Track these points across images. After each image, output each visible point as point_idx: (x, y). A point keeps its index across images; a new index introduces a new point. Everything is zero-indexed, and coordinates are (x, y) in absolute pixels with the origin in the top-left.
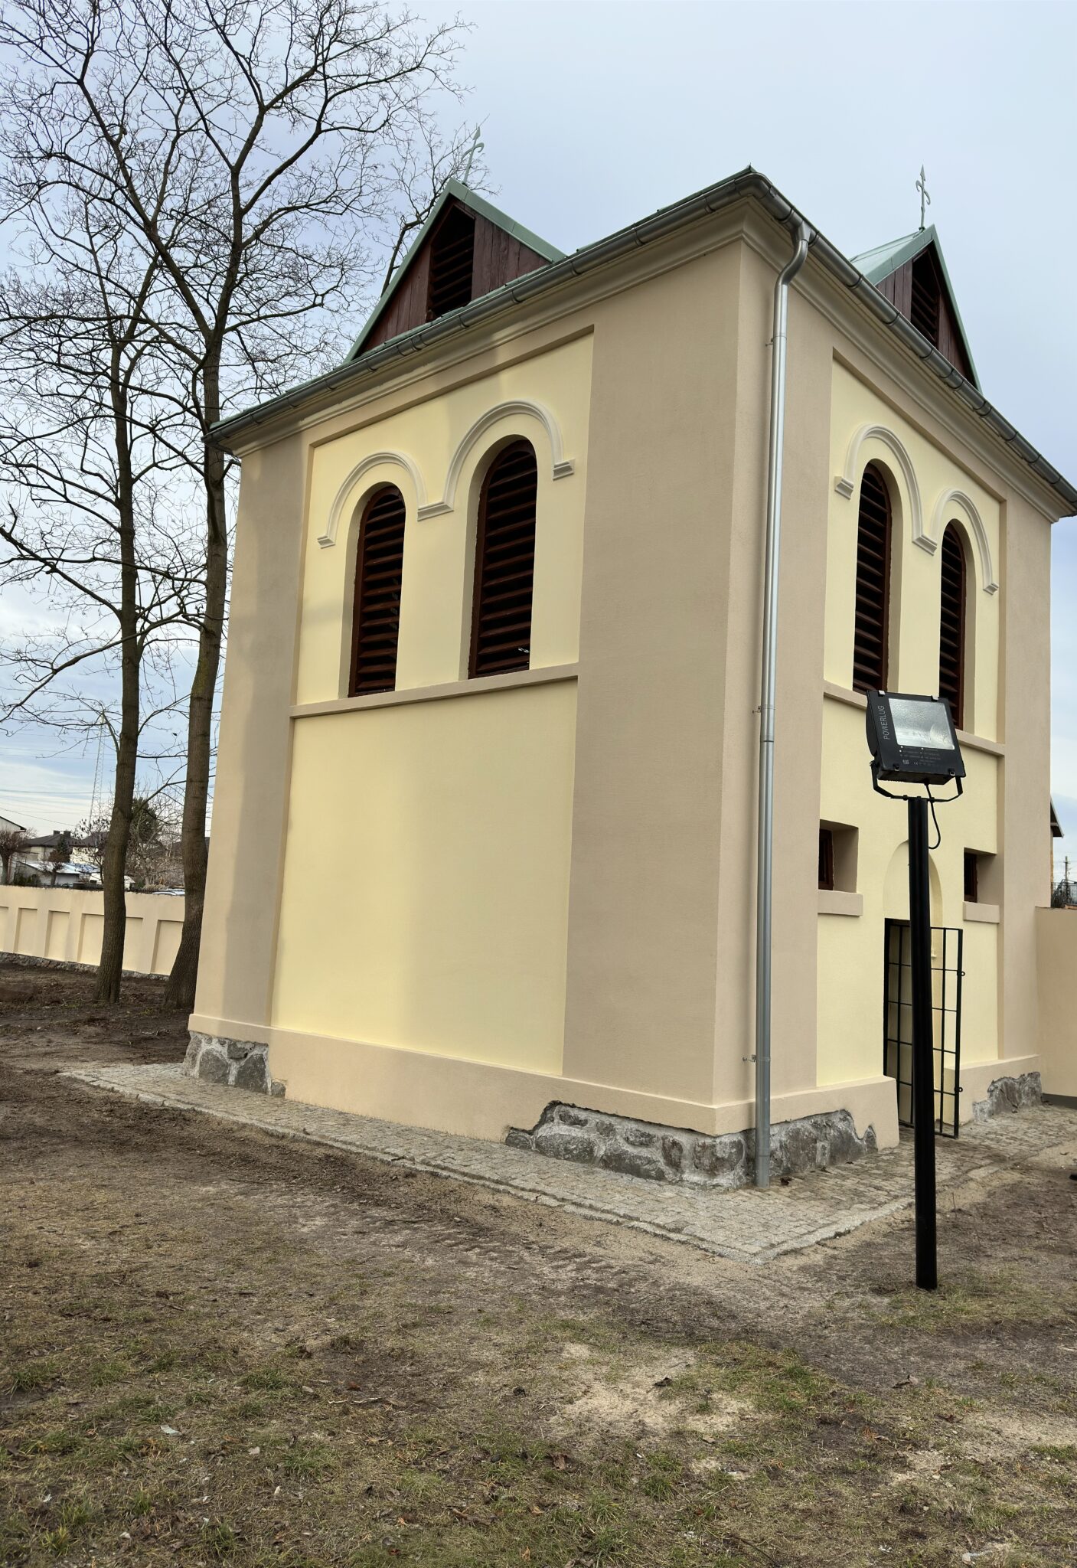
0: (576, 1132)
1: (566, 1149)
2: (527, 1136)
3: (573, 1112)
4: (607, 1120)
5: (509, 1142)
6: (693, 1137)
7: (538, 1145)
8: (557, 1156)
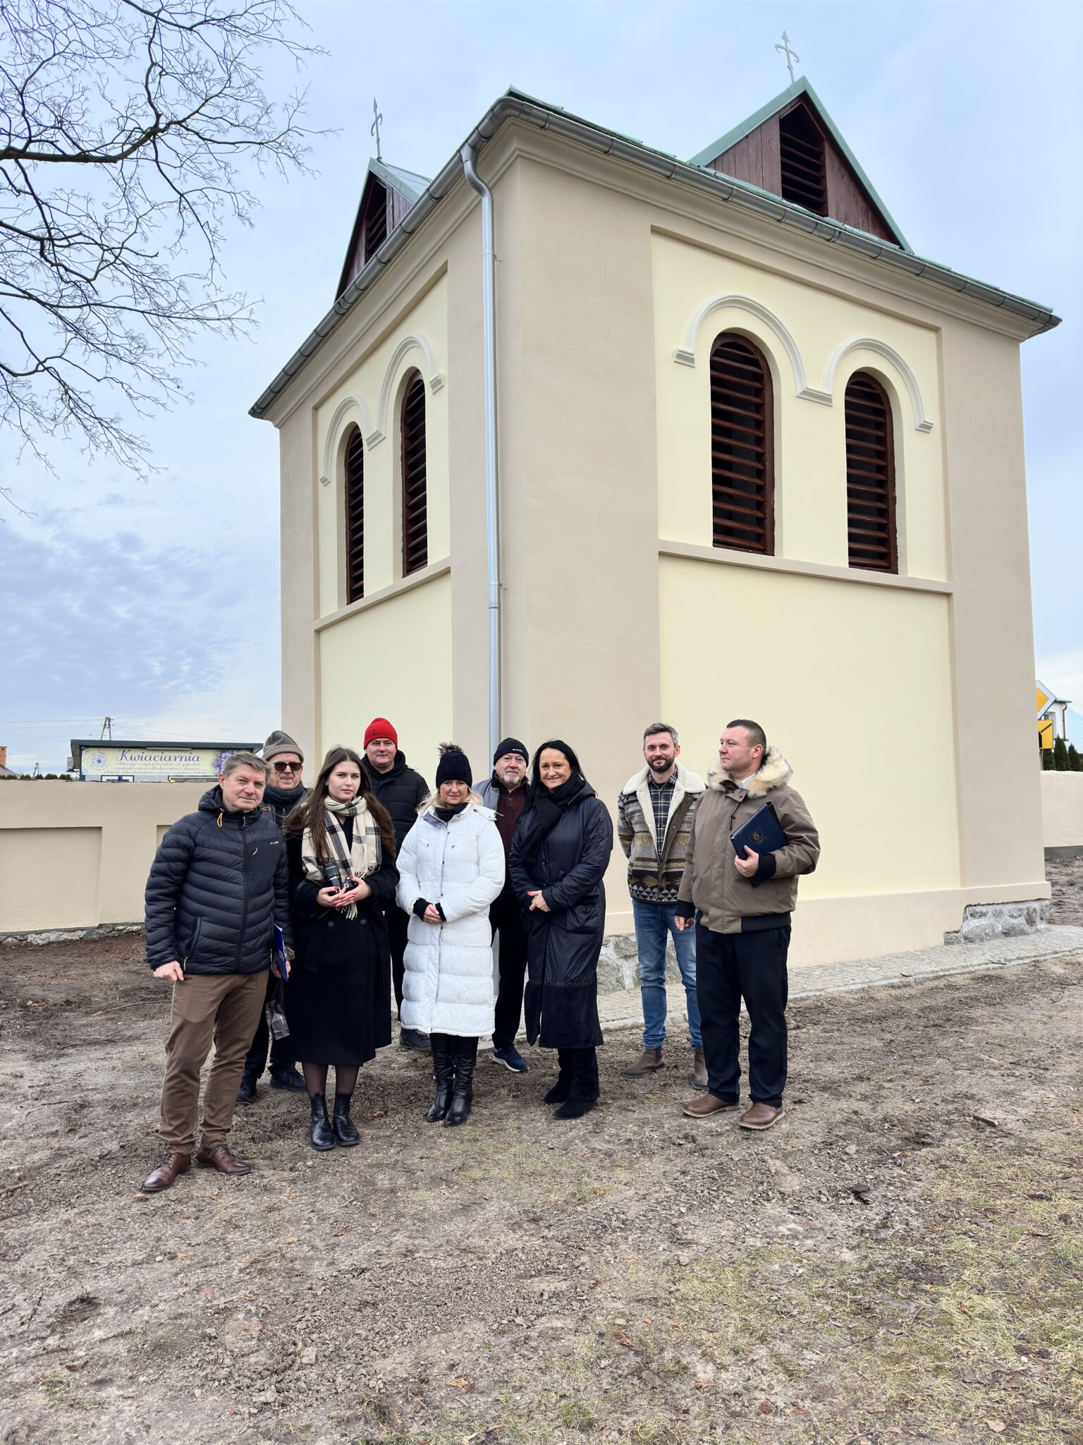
0: (983, 922)
1: (986, 934)
2: (956, 935)
3: (978, 909)
4: (998, 908)
5: (947, 943)
6: (1040, 902)
7: (966, 938)
8: (982, 940)
